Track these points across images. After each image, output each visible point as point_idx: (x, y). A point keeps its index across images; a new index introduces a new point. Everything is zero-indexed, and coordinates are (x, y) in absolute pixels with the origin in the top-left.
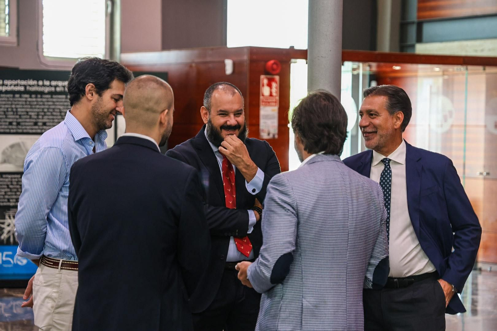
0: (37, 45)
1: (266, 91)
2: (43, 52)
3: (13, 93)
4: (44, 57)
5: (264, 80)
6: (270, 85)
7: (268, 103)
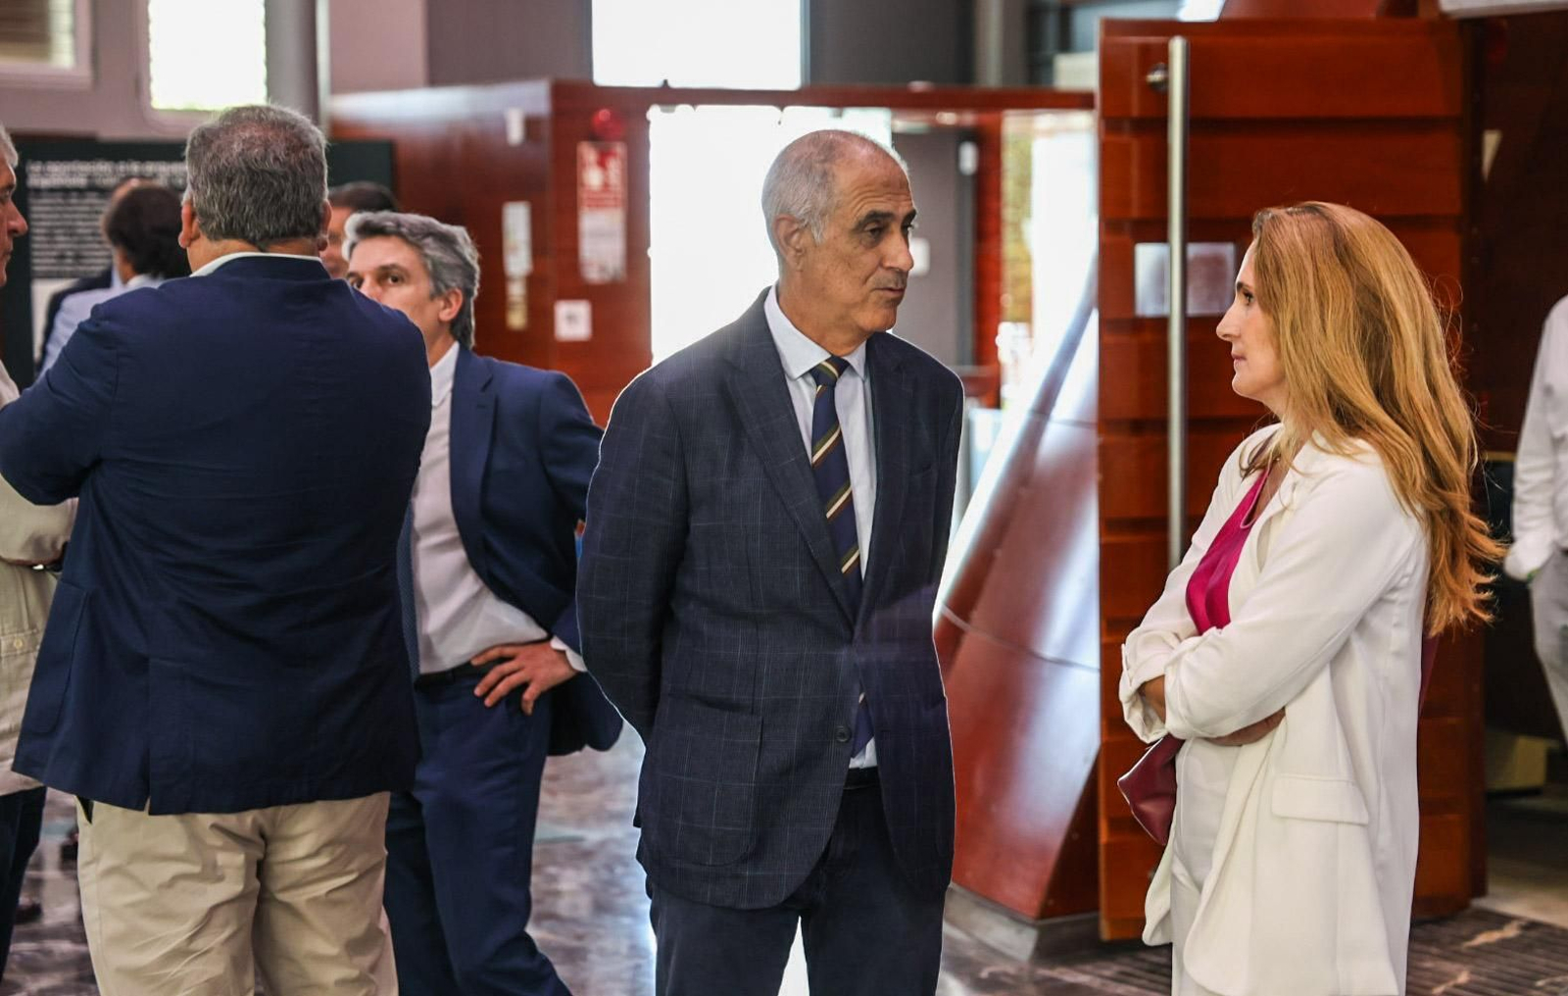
0: (137, 84)
1: (593, 177)
2: (149, 98)
3: (65, 191)
4: (153, 109)
5: (588, 153)
6: (602, 163)
7: (598, 203)
